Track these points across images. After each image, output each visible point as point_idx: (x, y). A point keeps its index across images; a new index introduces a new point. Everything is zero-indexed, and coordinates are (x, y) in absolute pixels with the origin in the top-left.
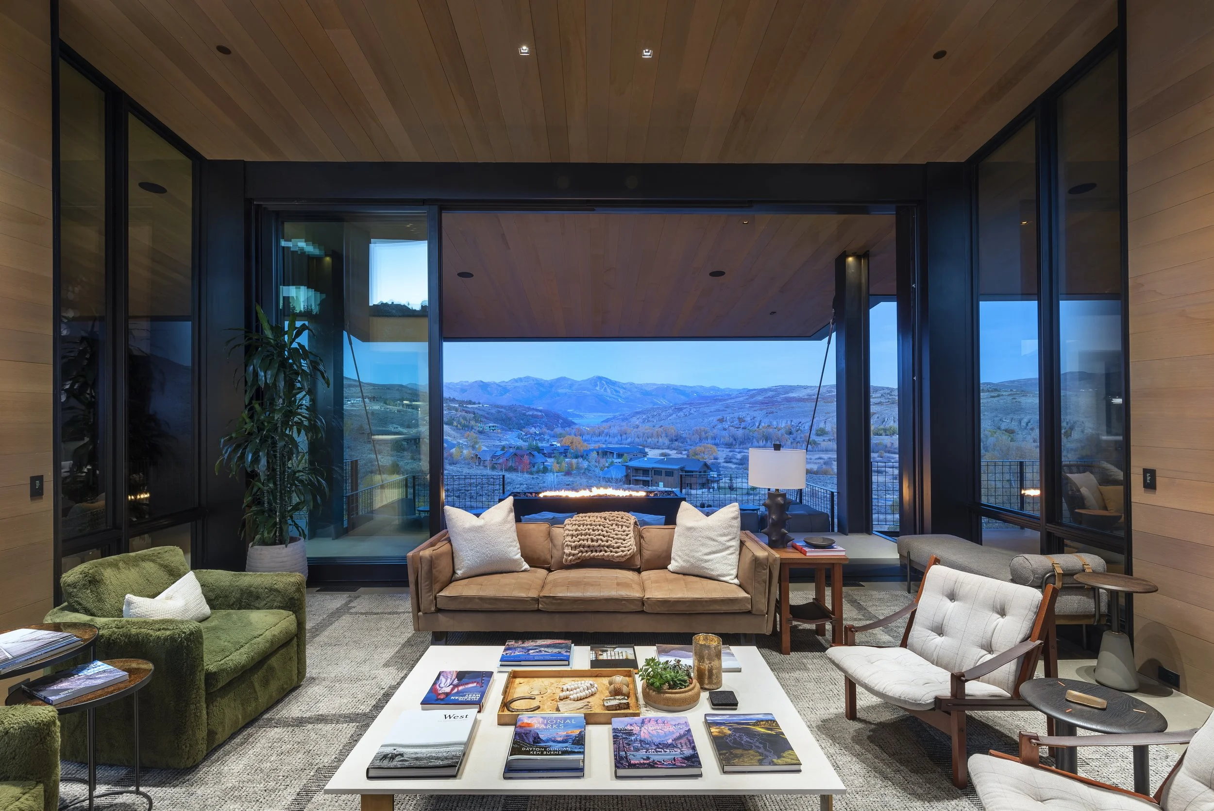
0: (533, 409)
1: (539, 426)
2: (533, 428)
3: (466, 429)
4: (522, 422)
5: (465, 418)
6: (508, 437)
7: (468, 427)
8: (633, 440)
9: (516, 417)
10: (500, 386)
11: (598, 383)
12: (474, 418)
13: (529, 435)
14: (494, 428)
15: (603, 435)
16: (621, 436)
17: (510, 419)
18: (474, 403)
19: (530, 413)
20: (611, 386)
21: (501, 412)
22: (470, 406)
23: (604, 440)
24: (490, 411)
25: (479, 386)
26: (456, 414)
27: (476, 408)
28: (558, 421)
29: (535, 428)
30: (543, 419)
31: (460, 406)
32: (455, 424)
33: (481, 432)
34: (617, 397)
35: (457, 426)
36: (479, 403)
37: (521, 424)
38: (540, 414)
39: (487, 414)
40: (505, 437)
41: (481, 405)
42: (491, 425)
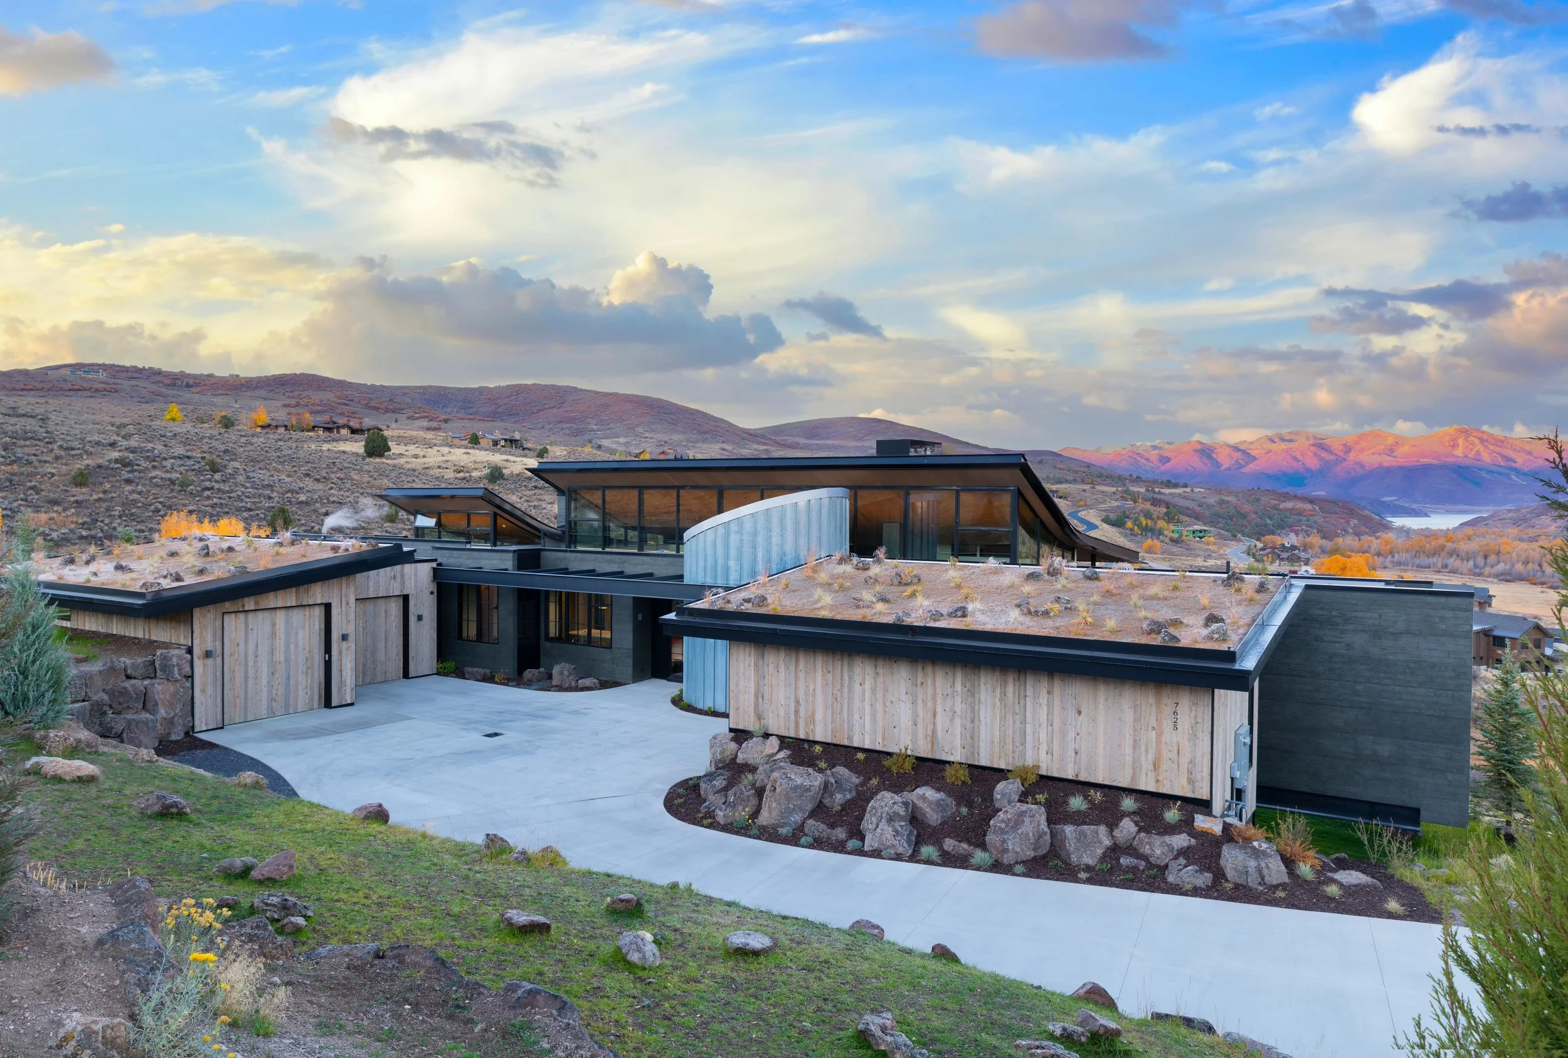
0: (1296, 496)
1: (1306, 531)
2: (1292, 535)
3: (1149, 534)
4: (1269, 521)
5: (1148, 515)
6: (1228, 551)
7: (1152, 530)
8: (1508, 567)
9: (1256, 513)
10: (1238, 450)
11: (1460, 441)
12: (1167, 514)
13: (1269, 550)
14: (1201, 535)
15: (1442, 554)
16: (1486, 557)
17: (1244, 516)
18: (1176, 486)
19: (1289, 505)
20: (1491, 447)
21: (1228, 502)
22: (1167, 491)
23: (1440, 565)
24: (1205, 500)
25: (1196, 451)
26: (1133, 508)
27: (1179, 495)
28: (1348, 522)
29: (1297, 535)
30: (1316, 518)
31: (1147, 491)
32: (1129, 524)
33: (1174, 541)
34: (1506, 471)
35: (1132, 530)
36: (1186, 486)
37: (1266, 526)
38: (1308, 506)
39: (1199, 506)
40: (1221, 552)
41: (1188, 490)
42: (1196, 527)
